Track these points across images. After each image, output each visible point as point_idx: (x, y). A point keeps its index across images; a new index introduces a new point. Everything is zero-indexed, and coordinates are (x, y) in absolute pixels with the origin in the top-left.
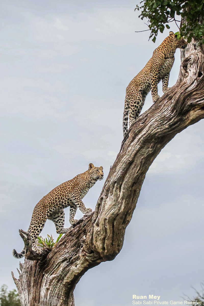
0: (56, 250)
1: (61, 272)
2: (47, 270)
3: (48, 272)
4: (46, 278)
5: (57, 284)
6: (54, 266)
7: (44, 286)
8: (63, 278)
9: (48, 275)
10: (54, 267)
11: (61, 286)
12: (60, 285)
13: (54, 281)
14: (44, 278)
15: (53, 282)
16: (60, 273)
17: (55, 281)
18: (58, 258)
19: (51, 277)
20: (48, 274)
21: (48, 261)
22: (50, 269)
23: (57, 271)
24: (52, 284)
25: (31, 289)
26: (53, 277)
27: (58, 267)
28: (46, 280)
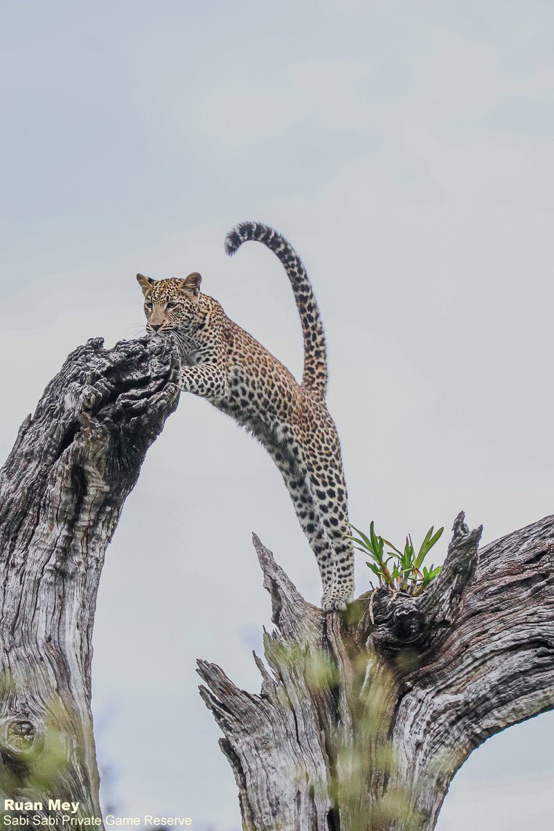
1: (488, 686)
2: (428, 674)
3: (433, 682)
4: (414, 702)
5: (447, 731)
6: (462, 662)
8: (488, 711)
9: (427, 693)
10: (461, 667)
11: (461, 740)
12: (459, 737)
13: (443, 717)
14: (407, 702)
15: (441, 721)
16: (484, 692)
17: (448, 718)
18: (493, 634)
19: (441, 701)
20: (428, 690)
21: (438, 639)
22: (445, 670)
23: (463, 683)
24: (432, 729)
25: (346, 737)
26: (447, 702)
27: (475, 668)
28: (416, 711)
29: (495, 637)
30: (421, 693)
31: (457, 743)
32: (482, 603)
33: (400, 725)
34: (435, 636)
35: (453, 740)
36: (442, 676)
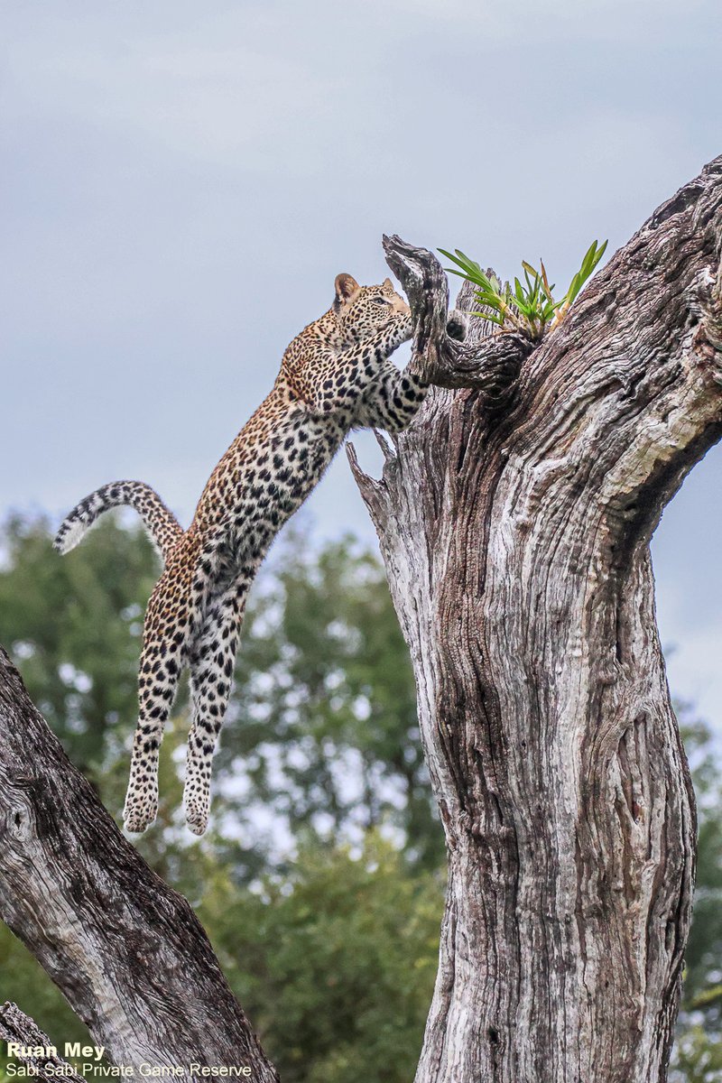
0: (565, 340)
1: (587, 444)
2: (520, 438)
3: (527, 445)
4: (514, 474)
5: (568, 505)
6: (553, 417)
7: (505, 513)
8: (601, 476)
9: (525, 461)
10: (554, 423)
11: (589, 514)
12: (585, 511)
13: (554, 489)
14: (507, 476)
15: (552, 494)
16: (586, 452)
17: (560, 489)
18: (577, 378)
19: (541, 471)
20: (525, 457)
21: (527, 390)
22: (536, 430)
23: (568, 442)
24: (544, 505)
25: (444, 527)
26: (548, 470)
27: (574, 422)
28: (516, 484)
29: (579, 381)
30: (519, 461)
31: (586, 519)
32: (568, 337)
33: (496, 504)
34: (523, 387)
35: (579, 515)
36: (534, 436)
